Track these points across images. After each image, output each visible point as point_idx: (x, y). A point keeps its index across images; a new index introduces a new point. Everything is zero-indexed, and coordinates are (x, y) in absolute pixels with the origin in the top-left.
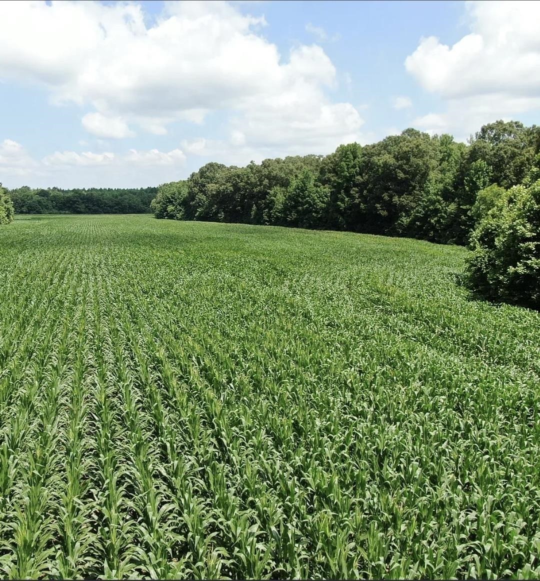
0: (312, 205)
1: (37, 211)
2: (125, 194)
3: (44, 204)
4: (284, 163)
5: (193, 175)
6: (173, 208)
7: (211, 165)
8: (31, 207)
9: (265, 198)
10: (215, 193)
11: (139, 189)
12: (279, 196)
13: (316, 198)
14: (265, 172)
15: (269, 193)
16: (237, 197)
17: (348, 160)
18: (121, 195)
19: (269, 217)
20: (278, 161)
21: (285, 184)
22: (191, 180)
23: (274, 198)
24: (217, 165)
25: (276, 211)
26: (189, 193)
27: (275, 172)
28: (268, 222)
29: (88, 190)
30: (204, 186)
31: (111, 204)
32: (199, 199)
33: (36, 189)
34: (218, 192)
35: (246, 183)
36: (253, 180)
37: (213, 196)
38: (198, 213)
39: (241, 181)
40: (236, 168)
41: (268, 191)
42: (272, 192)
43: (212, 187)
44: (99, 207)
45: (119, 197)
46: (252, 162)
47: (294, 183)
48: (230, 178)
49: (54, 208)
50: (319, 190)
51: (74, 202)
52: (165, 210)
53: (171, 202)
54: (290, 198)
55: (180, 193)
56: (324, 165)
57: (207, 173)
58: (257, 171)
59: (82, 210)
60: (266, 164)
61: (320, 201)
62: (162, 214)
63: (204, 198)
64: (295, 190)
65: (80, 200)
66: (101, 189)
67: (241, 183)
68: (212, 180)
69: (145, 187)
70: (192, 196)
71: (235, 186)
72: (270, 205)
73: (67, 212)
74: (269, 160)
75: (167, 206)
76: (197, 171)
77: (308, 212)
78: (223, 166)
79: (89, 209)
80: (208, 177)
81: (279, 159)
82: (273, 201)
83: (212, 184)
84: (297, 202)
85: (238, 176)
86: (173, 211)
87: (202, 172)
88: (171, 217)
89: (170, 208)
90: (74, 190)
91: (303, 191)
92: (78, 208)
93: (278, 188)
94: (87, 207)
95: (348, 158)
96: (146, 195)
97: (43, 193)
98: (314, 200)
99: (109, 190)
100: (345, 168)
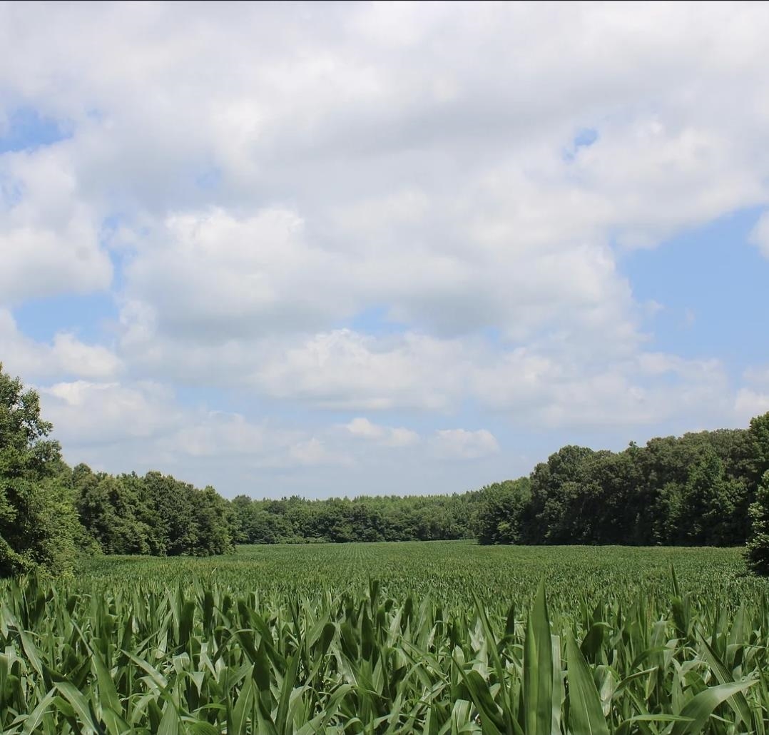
0: (721, 509)
1: (266, 540)
2: (424, 505)
3: (279, 526)
4: (682, 443)
5: (538, 468)
6: (507, 525)
7: (568, 450)
8: (256, 532)
9: (654, 502)
10: (575, 497)
11: (451, 496)
12: (674, 497)
13: (725, 498)
14: (652, 459)
15: (659, 493)
16: (612, 502)
17: (762, 438)
18: (416, 507)
19: (662, 532)
20: (671, 441)
21: (682, 477)
22: (535, 477)
23: (667, 501)
24: (577, 449)
25: (671, 523)
26: (533, 498)
27: (666, 460)
28: (660, 540)
29: (355, 501)
30: (558, 486)
31: (397, 523)
32: (551, 509)
33: (261, 499)
34: (582, 496)
35: (625, 478)
36: (634, 473)
37: (572, 501)
38: (549, 533)
39: (617, 477)
40: (608, 453)
41: (658, 490)
42: (663, 492)
43: (569, 487)
44: (376, 528)
45: (415, 511)
46: (631, 444)
47: (695, 475)
48: (600, 470)
49: (295, 532)
50: (729, 485)
51: (333, 522)
52: (494, 528)
53: (504, 516)
54: (690, 500)
55: (518, 500)
56: (735, 447)
57: (562, 464)
58: (639, 458)
59: (347, 535)
60: (653, 447)
61: (733, 503)
62: (489, 536)
63: (558, 505)
64: (695, 487)
65: (342, 518)
66: (378, 498)
67: (617, 480)
68: (571, 475)
69: (461, 492)
70: (538, 503)
71: (606, 483)
72: (662, 513)
73: (319, 539)
74: (658, 439)
75: (498, 522)
76: (546, 461)
77: (716, 520)
78: (589, 451)
79: (360, 534)
80: (564, 471)
81: (673, 438)
82: (666, 506)
83: (571, 483)
84: (700, 506)
85: (611, 468)
86: (507, 530)
87: (554, 463)
88: (507, 541)
89: (503, 526)
90: (330, 502)
91: (706, 487)
92: (339, 531)
93: (673, 484)
94: (354, 530)
95: (761, 436)
96: (463, 506)
97: (275, 508)
98: (722, 502)
99: (394, 499)
100: (760, 451)
